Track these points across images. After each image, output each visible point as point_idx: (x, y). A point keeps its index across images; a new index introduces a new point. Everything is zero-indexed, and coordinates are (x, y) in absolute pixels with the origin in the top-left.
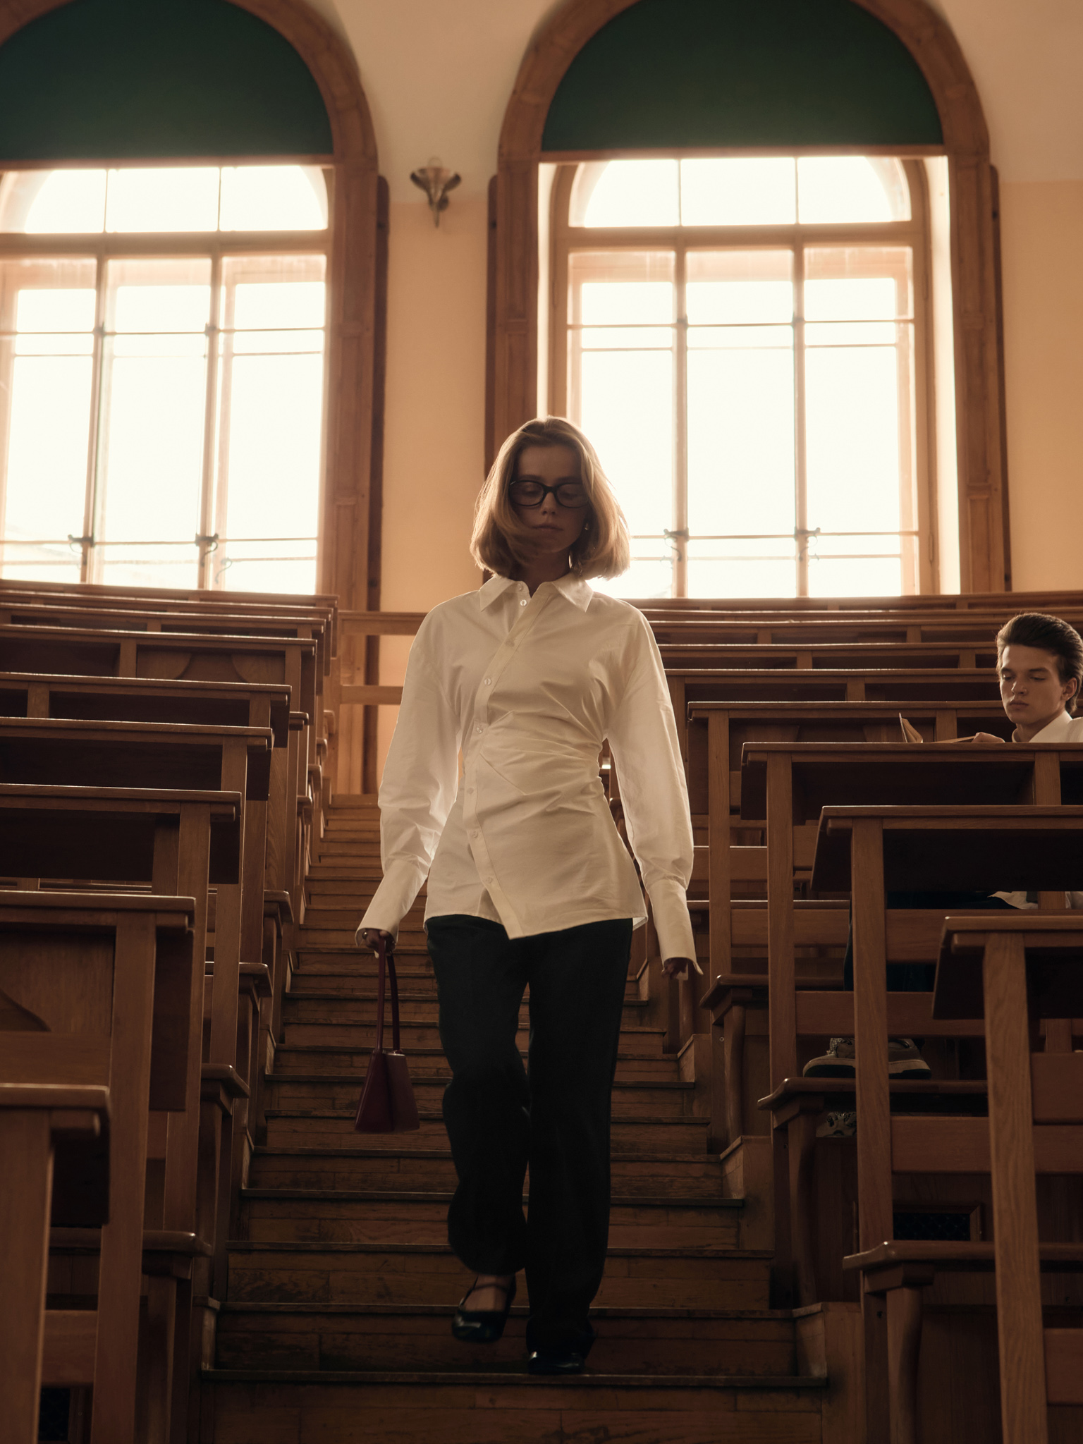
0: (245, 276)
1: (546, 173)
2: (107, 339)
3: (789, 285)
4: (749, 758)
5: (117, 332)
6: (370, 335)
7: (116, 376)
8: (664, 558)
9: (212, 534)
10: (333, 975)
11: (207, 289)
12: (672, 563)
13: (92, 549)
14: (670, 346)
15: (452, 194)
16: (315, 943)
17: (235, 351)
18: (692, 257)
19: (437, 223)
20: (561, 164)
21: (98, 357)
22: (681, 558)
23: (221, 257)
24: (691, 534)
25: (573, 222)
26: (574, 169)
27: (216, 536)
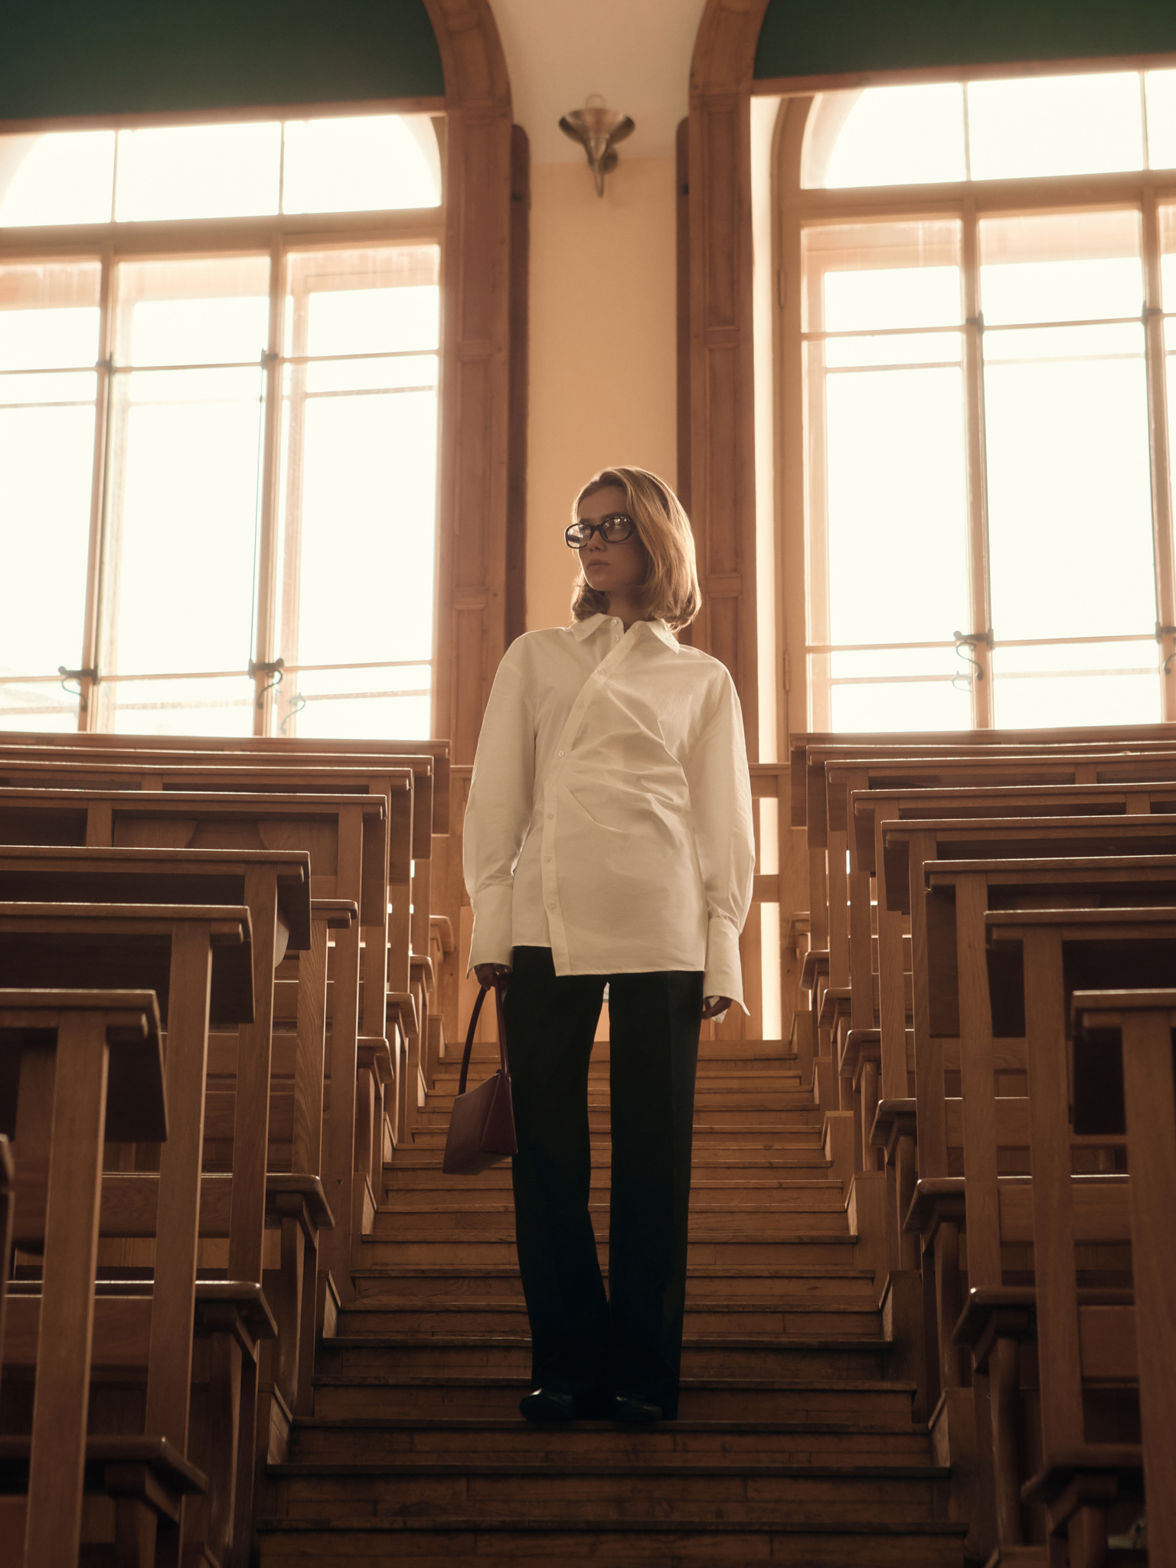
0: (322, 281)
1: (763, 111)
2: (117, 379)
3: (1136, 264)
4: (995, 936)
5: (134, 366)
6: (503, 356)
7: (129, 432)
8: (959, 677)
9: (274, 658)
10: (401, 1311)
11: (265, 301)
12: (970, 684)
13: (96, 688)
14: (958, 359)
15: (622, 147)
16: (387, 1265)
17: (309, 389)
18: (988, 227)
19: (601, 192)
20: (788, 96)
21: (103, 406)
22: (982, 675)
23: (285, 252)
24: (997, 637)
25: (807, 183)
26: (809, 101)
27: (280, 662)
